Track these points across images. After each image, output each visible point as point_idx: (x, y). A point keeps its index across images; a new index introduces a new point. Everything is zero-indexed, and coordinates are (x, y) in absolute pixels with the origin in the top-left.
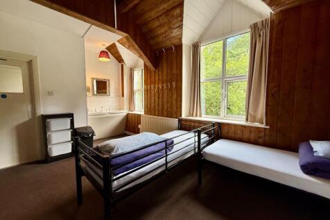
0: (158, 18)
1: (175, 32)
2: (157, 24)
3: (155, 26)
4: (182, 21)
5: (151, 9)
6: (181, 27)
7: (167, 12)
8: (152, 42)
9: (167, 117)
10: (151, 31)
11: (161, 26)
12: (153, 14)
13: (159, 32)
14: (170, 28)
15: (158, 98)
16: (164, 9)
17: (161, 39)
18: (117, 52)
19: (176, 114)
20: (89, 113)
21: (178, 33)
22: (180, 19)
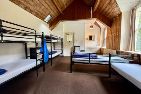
0: (106, 7)
1: (116, 9)
2: (107, 9)
3: (107, 10)
4: (117, 3)
5: (103, 5)
6: (117, 6)
7: (109, 4)
8: (108, 16)
9: (114, 50)
10: (106, 13)
11: (109, 9)
12: (104, 7)
13: (109, 12)
14: (113, 8)
15: (111, 41)
16: (107, 3)
17: (111, 14)
18: (98, 24)
19: (118, 48)
20: (85, 46)
21: (117, 9)
22: (115, 3)
